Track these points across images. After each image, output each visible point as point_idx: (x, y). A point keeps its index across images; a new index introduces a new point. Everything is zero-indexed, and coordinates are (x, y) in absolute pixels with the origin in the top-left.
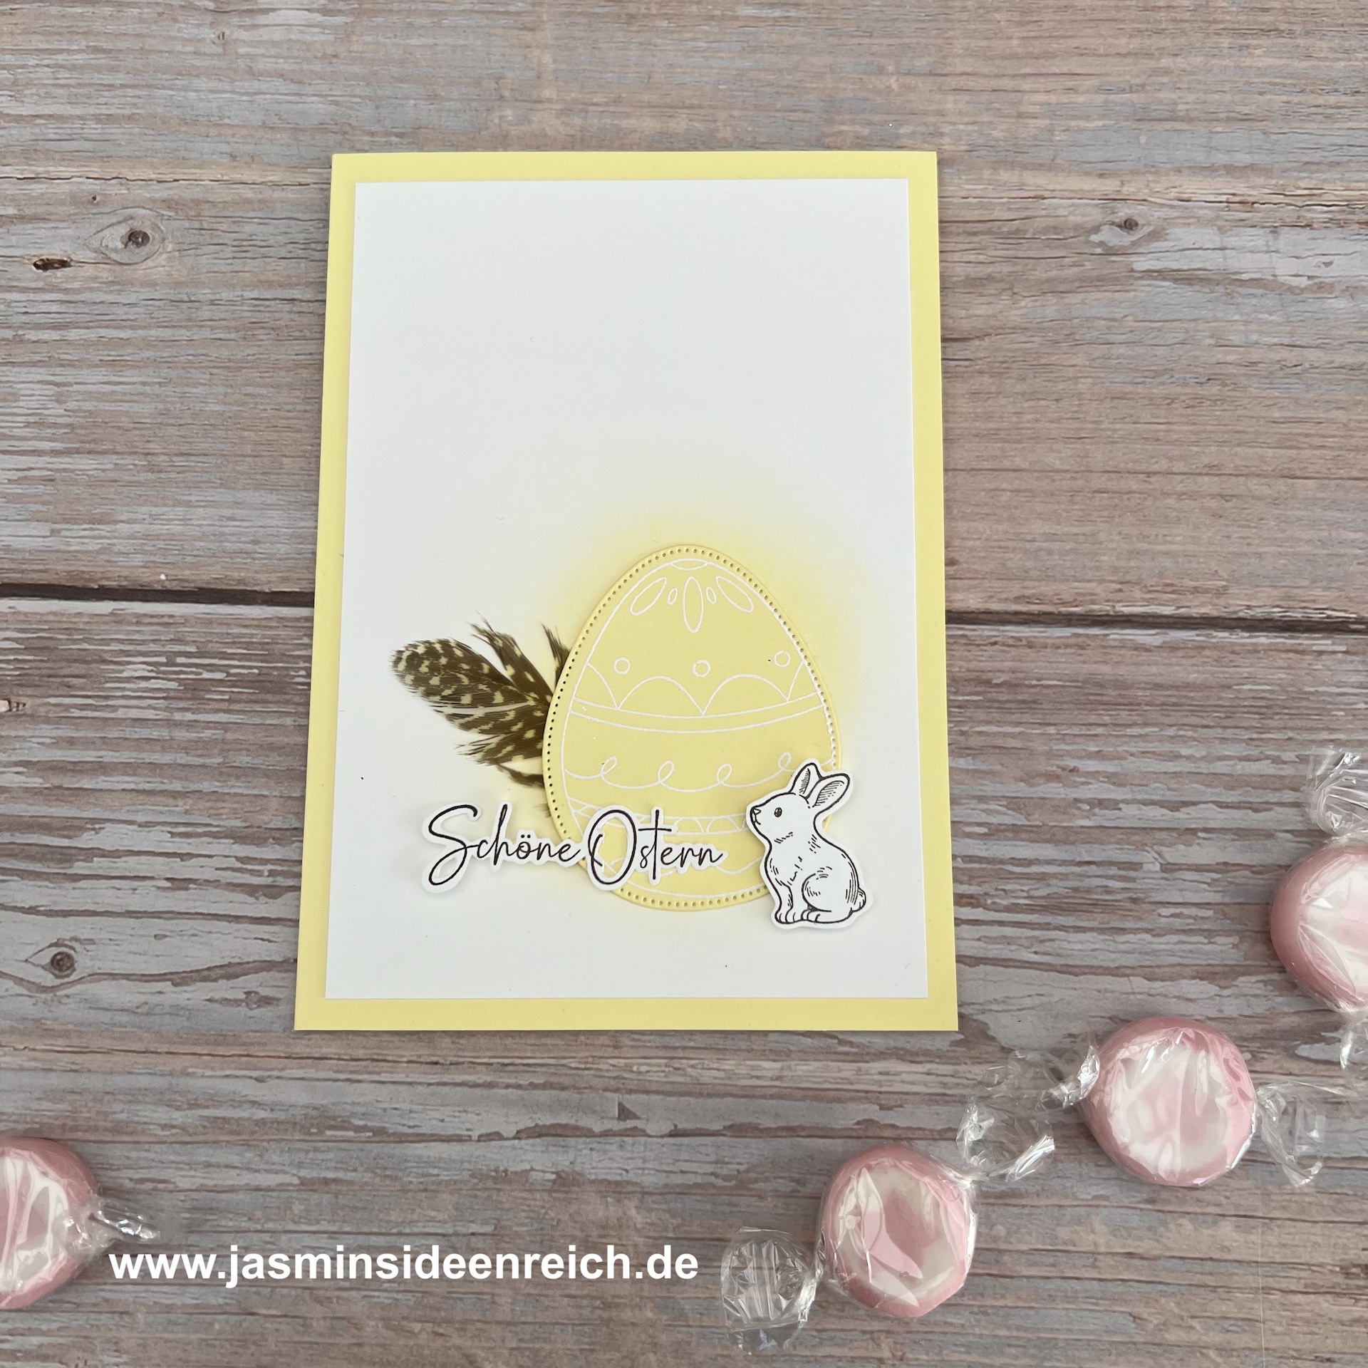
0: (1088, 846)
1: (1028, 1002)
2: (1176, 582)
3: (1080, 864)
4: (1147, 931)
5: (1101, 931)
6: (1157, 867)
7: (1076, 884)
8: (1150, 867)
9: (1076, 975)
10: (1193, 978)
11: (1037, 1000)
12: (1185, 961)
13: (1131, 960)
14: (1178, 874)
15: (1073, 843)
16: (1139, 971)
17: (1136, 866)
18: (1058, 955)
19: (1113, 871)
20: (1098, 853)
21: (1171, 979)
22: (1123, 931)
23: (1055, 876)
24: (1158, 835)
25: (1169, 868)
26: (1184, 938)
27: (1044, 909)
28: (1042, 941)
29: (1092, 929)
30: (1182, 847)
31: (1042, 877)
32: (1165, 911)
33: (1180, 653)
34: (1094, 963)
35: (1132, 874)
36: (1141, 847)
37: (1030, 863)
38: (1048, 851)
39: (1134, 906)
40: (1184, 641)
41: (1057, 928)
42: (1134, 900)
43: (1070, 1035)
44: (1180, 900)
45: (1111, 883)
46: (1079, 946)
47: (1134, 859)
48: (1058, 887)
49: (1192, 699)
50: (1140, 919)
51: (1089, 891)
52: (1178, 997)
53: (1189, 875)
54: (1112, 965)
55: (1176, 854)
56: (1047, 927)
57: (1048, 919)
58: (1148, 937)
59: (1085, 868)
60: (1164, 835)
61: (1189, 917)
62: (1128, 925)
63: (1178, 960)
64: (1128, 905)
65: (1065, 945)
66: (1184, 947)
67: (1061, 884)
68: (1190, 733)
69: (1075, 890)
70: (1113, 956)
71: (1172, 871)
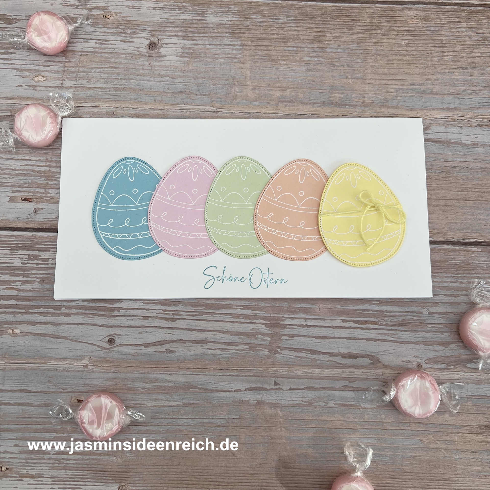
0: (408, 307)
1: (391, 352)
2: (433, 231)
3: (405, 312)
4: (424, 331)
5: (411, 331)
6: (427, 313)
7: (404, 318)
8: (425, 313)
9: (404, 344)
10: (437, 345)
11: (393, 351)
12: (435, 340)
13: (420, 340)
14: (433, 315)
15: (403, 306)
16: (422, 343)
17: (421, 313)
18: (399, 338)
19: (415, 314)
20: (411, 309)
21: (431, 345)
22: (418, 331)
23: (398, 316)
24: (428, 304)
25: (431, 313)
26: (435, 333)
27: (396, 325)
28: (395, 334)
29: (409, 331)
30: (434, 307)
31: (395, 316)
32: (430, 326)
33: (434, 252)
34: (410, 340)
35: (420, 315)
36: (423, 307)
37: (391, 312)
38: (397, 309)
39: (420, 324)
40: (435, 248)
41: (399, 331)
42: (421, 323)
43: (403, 361)
44: (434, 323)
45: (414, 318)
46: (405, 336)
47: (421, 311)
48: (399, 319)
49: (437, 265)
50: (422, 328)
51: (408, 320)
52: (433, 350)
53: (436, 315)
54: (415, 341)
55: (433, 309)
56: (396, 330)
57: (396, 328)
58: (425, 333)
59: (407, 313)
60: (429, 304)
61: (436, 327)
62: (419, 330)
63: (433, 340)
64: (419, 324)
65: (401, 335)
66: (435, 336)
67: (400, 318)
68: (437, 275)
69: (404, 319)
70: (415, 338)
71: (432, 314)
